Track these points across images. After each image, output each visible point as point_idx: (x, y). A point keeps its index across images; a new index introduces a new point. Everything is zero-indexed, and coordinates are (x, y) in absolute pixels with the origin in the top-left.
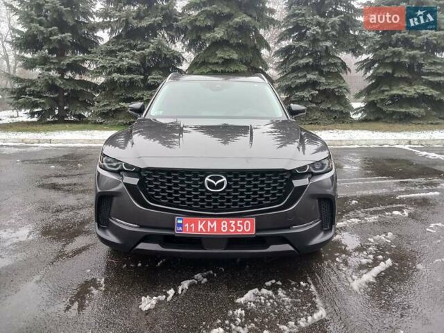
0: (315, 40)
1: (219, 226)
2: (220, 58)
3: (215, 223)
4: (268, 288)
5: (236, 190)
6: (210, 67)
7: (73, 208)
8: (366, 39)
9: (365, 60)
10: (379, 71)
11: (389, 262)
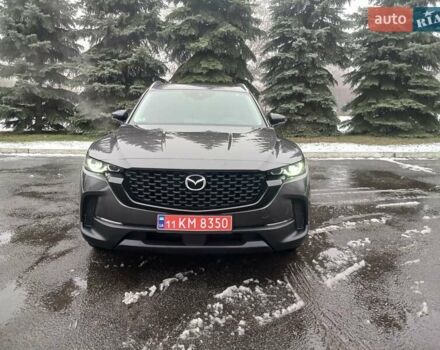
0: (301, 52)
1: (198, 223)
2: (204, 68)
3: (194, 221)
4: (246, 285)
5: (214, 190)
6: (195, 77)
7: (54, 215)
8: (352, 51)
9: (352, 73)
10: (366, 84)
11: (363, 263)
